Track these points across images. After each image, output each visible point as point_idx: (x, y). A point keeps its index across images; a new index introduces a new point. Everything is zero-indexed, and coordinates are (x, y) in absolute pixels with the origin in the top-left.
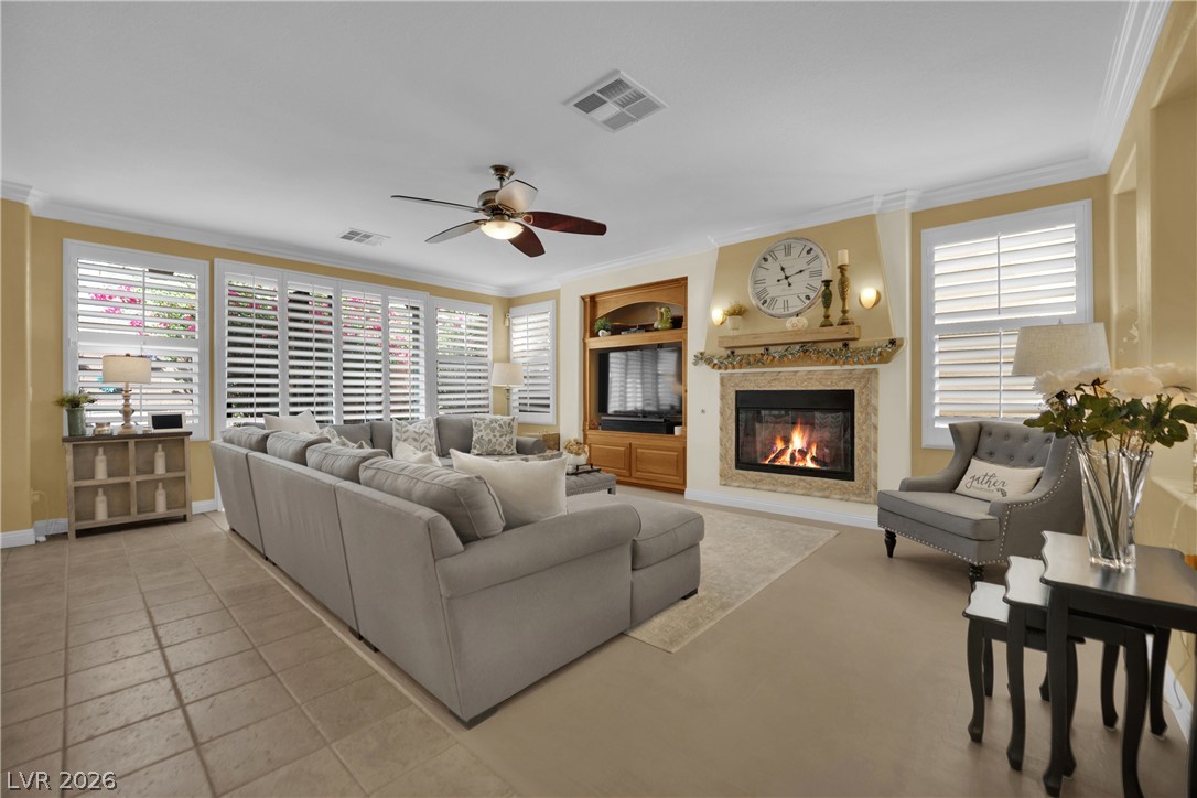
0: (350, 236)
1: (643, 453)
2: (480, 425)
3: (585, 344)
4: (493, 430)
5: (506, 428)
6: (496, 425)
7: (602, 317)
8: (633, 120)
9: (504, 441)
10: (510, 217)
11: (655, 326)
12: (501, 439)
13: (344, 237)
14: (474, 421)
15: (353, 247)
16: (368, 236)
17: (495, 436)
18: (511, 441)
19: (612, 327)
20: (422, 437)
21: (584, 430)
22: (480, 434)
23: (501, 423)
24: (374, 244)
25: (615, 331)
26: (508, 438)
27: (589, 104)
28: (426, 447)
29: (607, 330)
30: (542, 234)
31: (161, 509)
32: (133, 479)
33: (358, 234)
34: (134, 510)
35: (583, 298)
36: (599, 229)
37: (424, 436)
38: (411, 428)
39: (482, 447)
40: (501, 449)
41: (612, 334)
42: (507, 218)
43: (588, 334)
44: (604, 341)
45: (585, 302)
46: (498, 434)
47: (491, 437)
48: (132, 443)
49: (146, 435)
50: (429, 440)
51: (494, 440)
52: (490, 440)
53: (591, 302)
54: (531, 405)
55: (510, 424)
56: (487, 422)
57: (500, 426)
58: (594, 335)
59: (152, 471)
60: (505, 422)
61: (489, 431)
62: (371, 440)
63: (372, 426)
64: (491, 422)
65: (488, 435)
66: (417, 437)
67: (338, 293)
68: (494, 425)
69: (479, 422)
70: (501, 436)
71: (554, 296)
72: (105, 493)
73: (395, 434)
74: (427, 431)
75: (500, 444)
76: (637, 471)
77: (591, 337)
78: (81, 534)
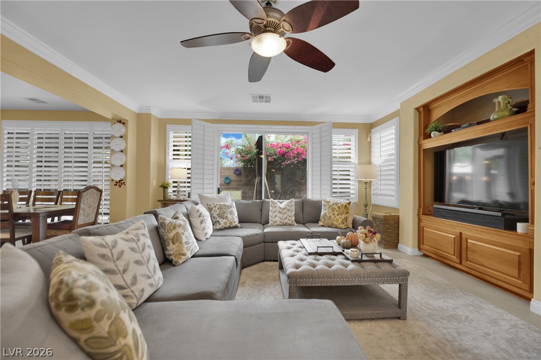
1: (473, 244)
3: (420, 146)
4: (333, 210)
5: (343, 209)
6: (336, 207)
7: (434, 122)
9: (340, 218)
11: (492, 117)
12: (338, 217)
17: (334, 214)
18: (346, 219)
19: (444, 127)
20: (284, 211)
21: (418, 215)
23: (340, 205)
25: (447, 130)
26: (343, 217)
28: (286, 218)
29: (440, 131)
35: (417, 109)
37: (286, 210)
38: (279, 205)
39: (325, 221)
41: (444, 134)
43: (422, 137)
44: (437, 140)
45: (419, 112)
46: (336, 213)
47: (331, 214)
50: (289, 213)
51: (333, 217)
52: (330, 216)
53: (425, 111)
55: (346, 206)
57: (339, 207)
58: (428, 136)
60: (342, 205)
61: (330, 210)
65: (329, 213)
68: (334, 206)
70: (338, 215)
71: (398, 114)
73: (271, 208)
75: (337, 220)
76: (467, 260)
77: (424, 139)
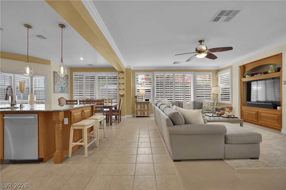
0: (175, 63)
1: (263, 115)
2: (205, 103)
3: (241, 80)
4: (208, 104)
7: (247, 71)
8: (233, 17)
9: (211, 107)
10: (203, 52)
11: (269, 72)
13: (174, 63)
14: (203, 102)
15: (176, 65)
16: (178, 62)
17: (209, 106)
18: (214, 108)
19: (251, 74)
21: (241, 106)
22: (205, 105)
23: (211, 103)
24: (180, 64)
25: (252, 75)
26: (212, 107)
27: (217, 19)
28: (190, 108)
29: (249, 75)
30: (215, 54)
31: (146, 115)
32: (143, 109)
33: (176, 62)
34: (143, 114)
35: (240, 67)
36: (231, 48)
38: (187, 103)
39: (205, 108)
40: (210, 109)
41: (251, 76)
42: (202, 52)
43: (242, 77)
44: (248, 79)
45: (241, 68)
47: (208, 106)
48: (142, 103)
49: (144, 102)
50: (191, 106)
51: (208, 107)
52: (207, 107)
53: (243, 68)
54: (224, 98)
55: (213, 103)
56: (207, 102)
57: (210, 103)
59: (145, 108)
60: (212, 103)
61: (207, 105)
62: (179, 105)
63: (179, 102)
64: (208, 102)
66: (188, 105)
67: (174, 75)
68: (209, 103)
69: (204, 102)
70: (210, 106)
71: (231, 67)
72: (140, 111)
73: (184, 104)
74: (191, 104)
75: (210, 108)
76: (260, 120)
77: (243, 78)
78: (137, 117)
